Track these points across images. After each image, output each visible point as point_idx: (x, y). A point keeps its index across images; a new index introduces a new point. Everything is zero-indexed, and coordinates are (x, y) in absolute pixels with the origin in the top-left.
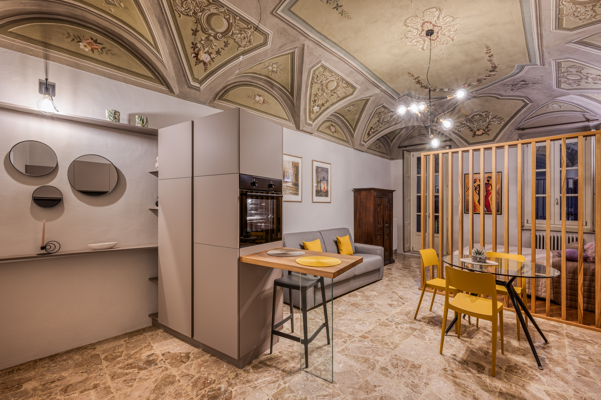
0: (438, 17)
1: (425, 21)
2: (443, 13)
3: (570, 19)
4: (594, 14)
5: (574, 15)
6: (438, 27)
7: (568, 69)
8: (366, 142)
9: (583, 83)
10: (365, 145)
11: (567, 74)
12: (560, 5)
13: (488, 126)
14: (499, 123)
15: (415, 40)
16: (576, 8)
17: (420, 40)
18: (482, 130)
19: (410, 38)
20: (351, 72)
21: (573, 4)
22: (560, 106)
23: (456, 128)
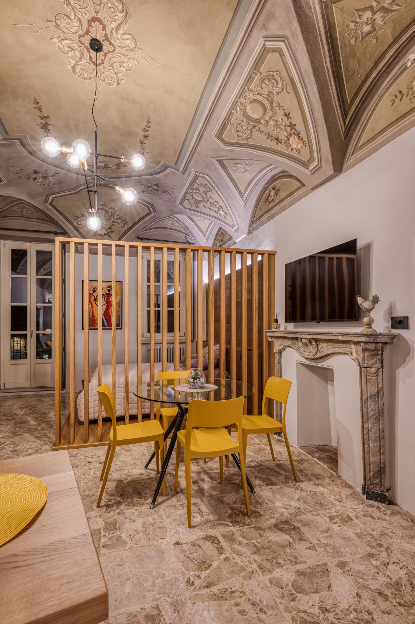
0: (118, 27)
1: (99, 16)
2: (128, 25)
3: (231, 131)
5: (237, 127)
6: (111, 44)
7: (200, 186)
9: (201, 206)
11: (195, 191)
12: (233, 109)
13: (111, 227)
16: (242, 121)
18: (105, 230)
21: (243, 114)
22: (173, 224)
23: (75, 219)
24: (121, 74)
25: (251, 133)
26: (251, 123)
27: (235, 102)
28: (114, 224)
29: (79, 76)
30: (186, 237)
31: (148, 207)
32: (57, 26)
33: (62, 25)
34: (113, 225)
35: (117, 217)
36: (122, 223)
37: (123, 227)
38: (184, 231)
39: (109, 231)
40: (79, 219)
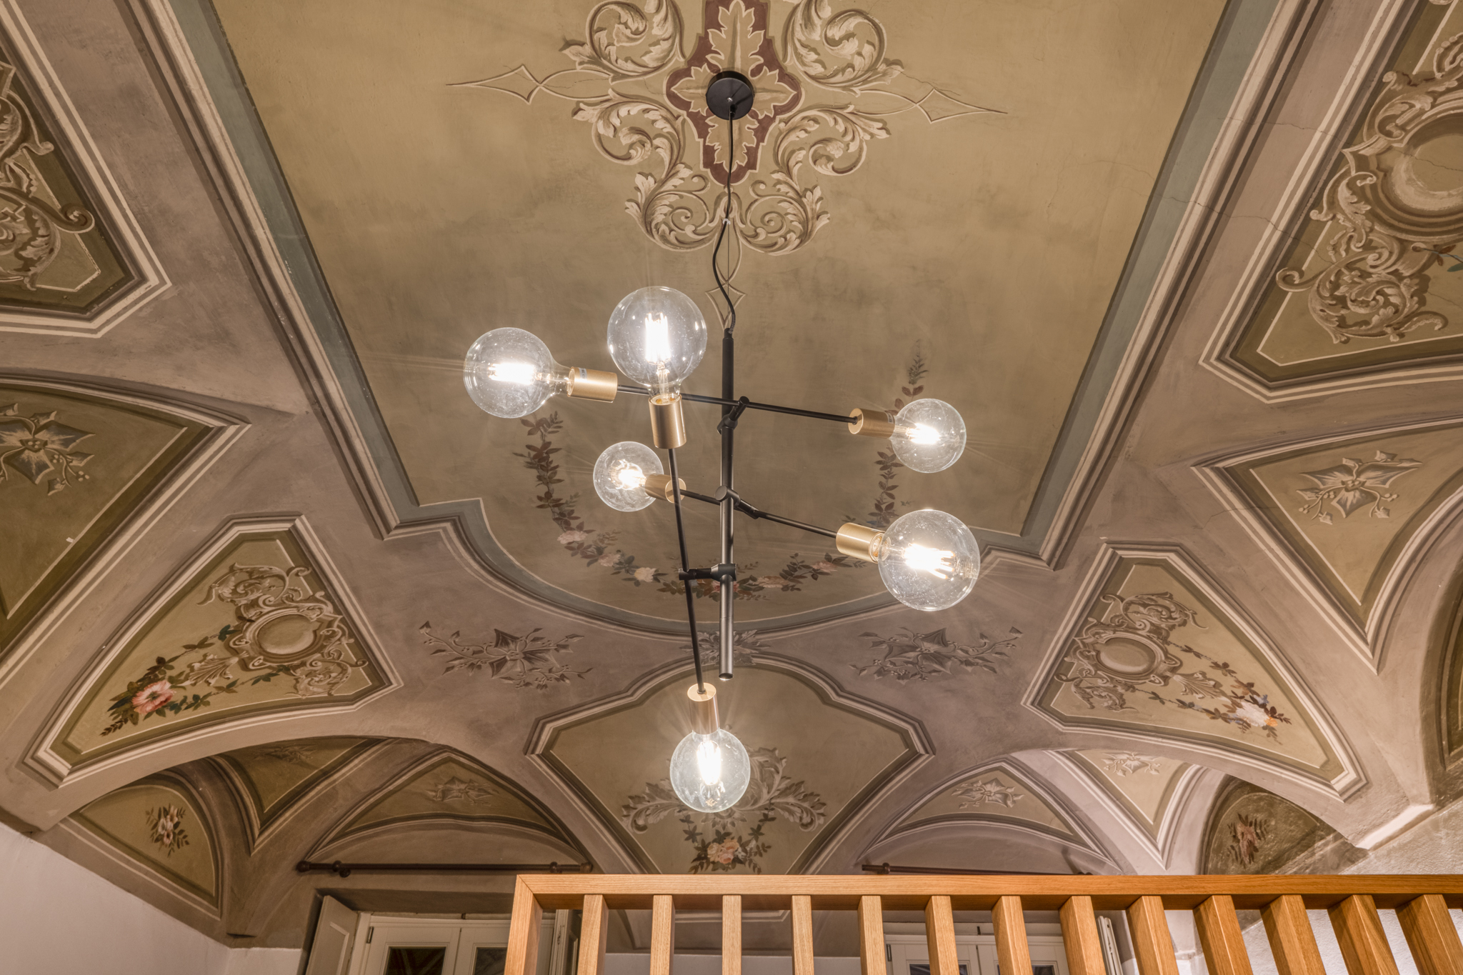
3: (1305, 312)
4: (1411, 305)
5: (1336, 286)
6: (783, 75)
7: (1133, 608)
8: (79, 761)
9: (1137, 698)
10: (69, 780)
11: (1109, 635)
12: (1317, 204)
13: (759, 827)
14: (806, 819)
15: (635, 109)
16: (1368, 247)
17: (661, 124)
18: (735, 844)
19: (618, 76)
20: (131, 93)
21: (1372, 215)
22: (1006, 797)
23: (627, 807)
24: (818, 193)
25: (1420, 294)
26: (1419, 242)
27: (1331, 165)
28: (771, 814)
29: (664, 239)
30: (1065, 851)
31: (904, 735)
32: (598, 57)
33: (612, 49)
34: (766, 818)
35: (783, 786)
36: (803, 810)
37: (805, 826)
38: (1056, 825)
39: (753, 844)
40: (640, 807)
